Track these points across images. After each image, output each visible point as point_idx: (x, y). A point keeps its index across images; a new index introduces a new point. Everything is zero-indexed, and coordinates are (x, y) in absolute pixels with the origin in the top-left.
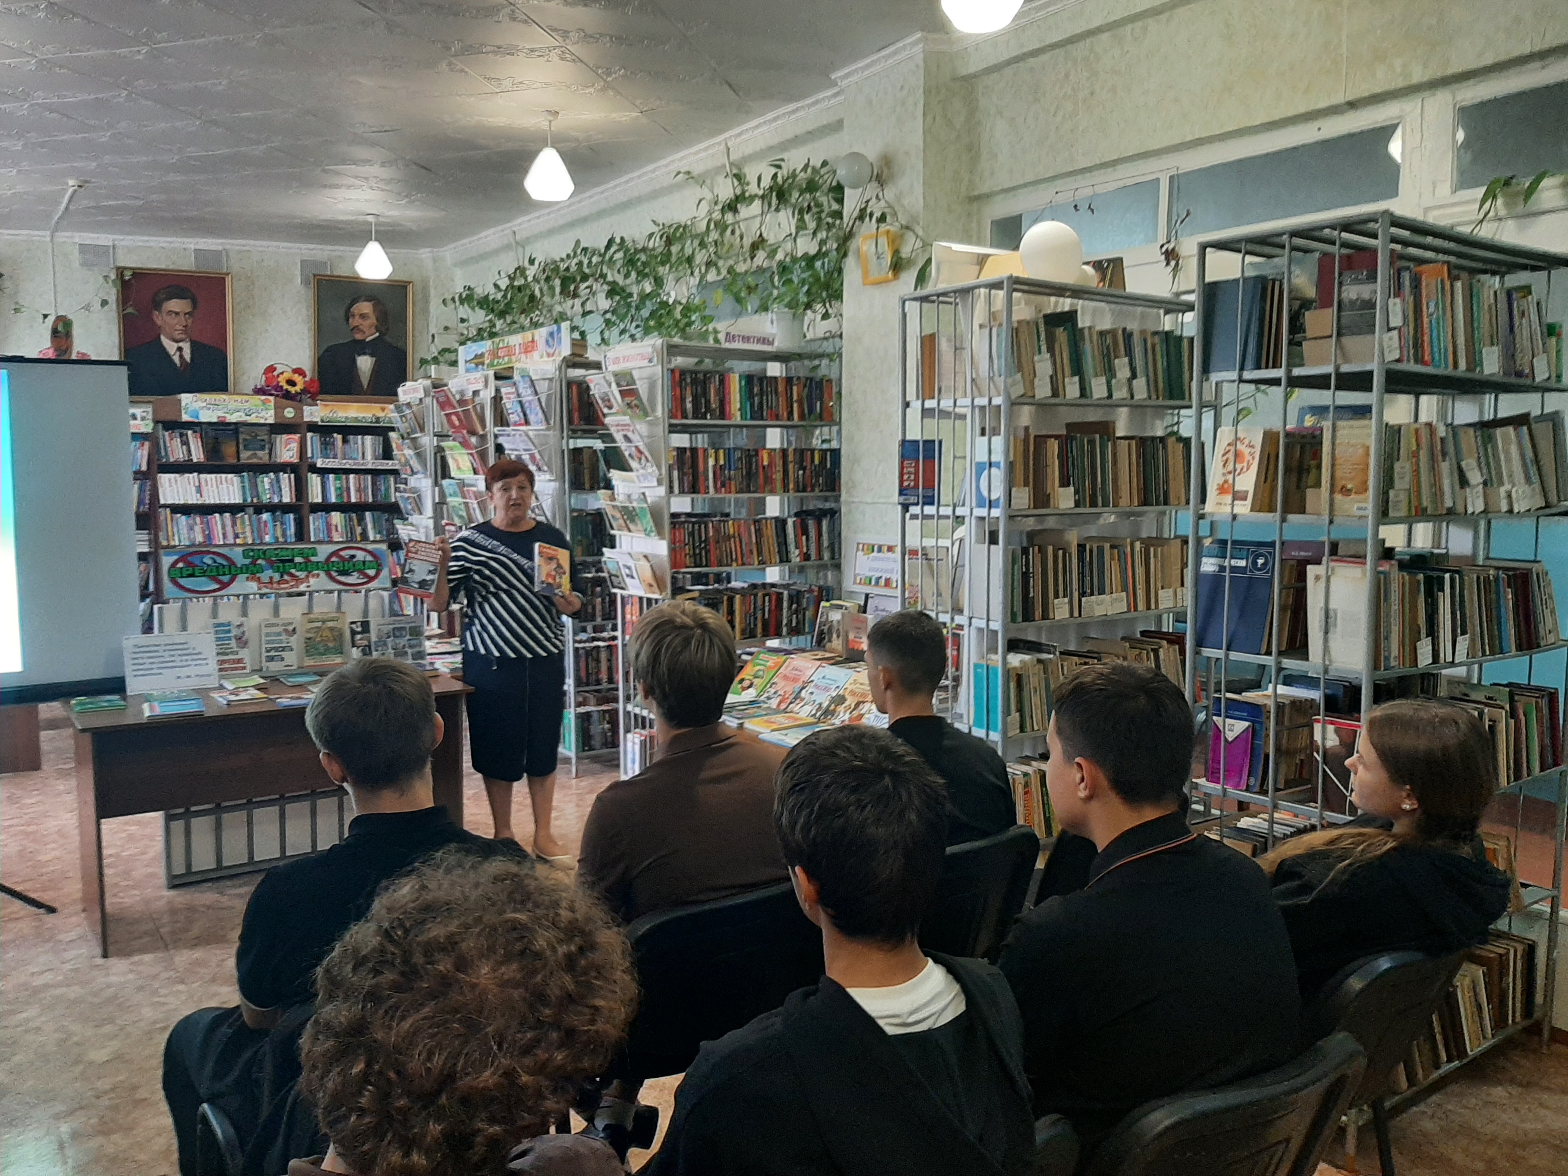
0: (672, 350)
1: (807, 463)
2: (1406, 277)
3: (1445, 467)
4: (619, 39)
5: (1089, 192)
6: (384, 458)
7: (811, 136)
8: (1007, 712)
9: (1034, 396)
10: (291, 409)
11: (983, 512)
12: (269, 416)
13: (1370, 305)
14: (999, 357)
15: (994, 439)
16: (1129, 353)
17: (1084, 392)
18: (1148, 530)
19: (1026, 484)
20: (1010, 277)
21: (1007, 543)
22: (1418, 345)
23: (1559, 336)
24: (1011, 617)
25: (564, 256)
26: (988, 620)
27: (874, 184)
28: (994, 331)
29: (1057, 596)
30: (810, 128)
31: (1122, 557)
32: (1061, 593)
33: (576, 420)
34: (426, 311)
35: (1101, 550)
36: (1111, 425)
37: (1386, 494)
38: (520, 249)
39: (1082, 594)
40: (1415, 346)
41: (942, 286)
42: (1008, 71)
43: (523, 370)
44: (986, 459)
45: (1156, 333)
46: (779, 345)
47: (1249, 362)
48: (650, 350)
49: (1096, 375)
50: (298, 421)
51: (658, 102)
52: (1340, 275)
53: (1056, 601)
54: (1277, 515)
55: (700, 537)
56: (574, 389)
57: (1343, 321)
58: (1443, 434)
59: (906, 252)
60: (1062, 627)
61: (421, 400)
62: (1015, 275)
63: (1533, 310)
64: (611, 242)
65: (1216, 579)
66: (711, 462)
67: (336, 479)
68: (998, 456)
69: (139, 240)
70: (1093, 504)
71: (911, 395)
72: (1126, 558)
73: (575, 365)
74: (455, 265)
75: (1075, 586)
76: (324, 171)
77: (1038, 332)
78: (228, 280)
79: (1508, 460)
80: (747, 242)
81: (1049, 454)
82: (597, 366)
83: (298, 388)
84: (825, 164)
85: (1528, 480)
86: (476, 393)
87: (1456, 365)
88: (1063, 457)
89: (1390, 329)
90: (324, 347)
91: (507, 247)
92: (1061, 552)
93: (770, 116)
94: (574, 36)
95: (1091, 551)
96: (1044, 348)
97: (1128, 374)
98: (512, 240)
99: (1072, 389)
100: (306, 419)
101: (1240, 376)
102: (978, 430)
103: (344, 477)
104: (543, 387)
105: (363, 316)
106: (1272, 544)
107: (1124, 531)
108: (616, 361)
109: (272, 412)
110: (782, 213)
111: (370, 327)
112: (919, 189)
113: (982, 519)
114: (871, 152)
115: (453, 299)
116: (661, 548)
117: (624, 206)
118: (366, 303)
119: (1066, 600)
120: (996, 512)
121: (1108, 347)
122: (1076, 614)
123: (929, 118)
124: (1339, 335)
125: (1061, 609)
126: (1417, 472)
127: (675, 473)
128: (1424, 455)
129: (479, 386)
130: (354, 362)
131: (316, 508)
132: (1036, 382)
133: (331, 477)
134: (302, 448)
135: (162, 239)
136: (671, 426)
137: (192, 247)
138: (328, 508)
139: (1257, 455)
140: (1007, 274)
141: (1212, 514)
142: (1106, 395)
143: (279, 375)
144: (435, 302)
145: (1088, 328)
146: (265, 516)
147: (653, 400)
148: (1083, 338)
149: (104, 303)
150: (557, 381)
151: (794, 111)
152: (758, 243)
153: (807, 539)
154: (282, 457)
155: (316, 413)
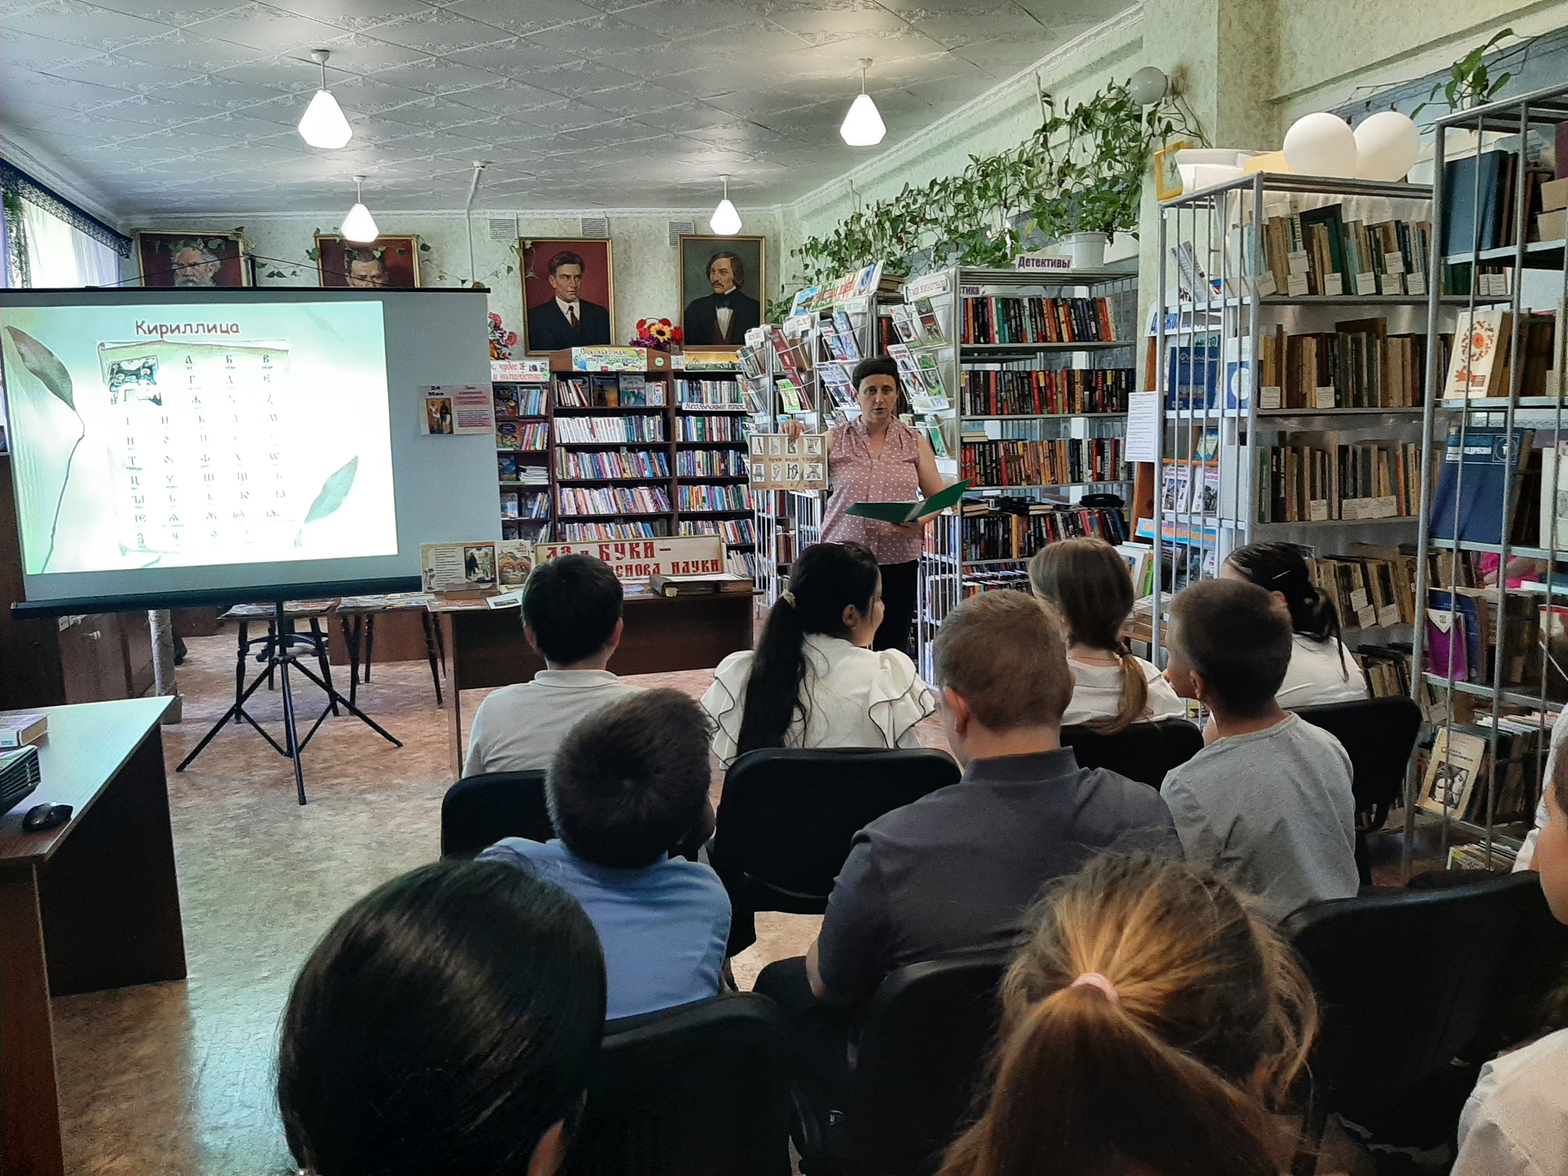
0: (965, 278)
1: (1096, 383)
7: (1117, 55)
9: (1287, 294)
10: (660, 358)
11: (1233, 413)
12: (642, 365)
14: (1249, 257)
15: (1244, 338)
16: (1404, 247)
17: (1347, 288)
19: (1278, 383)
20: (1260, 175)
21: (1257, 443)
24: (1259, 517)
25: (894, 200)
26: (1237, 520)
27: (1170, 97)
28: (1246, 230)
29: (1313, 498)
30: (1115, 48)
31: (1393, 460)
32: (1319, 494)
34: (777, 263)
35: (1366, 452)
36: (1381, 324)
38: (857, 197)
39: (1343, 496)
41: (1197, 190)
43: (841, 307)
44: (1236, 360)
46: (1079, 267)
47: (1488, 241)
48: (944, 278)
49: (1362, 272)
50: (665, 369)
51: (963, 39)
53: (1312, 502)
54: (1509, 400)
55: (991, 457)
56: (883, 324)
60: (1320, 529)
61: (763, 344)
62: (1265, 171)
64: (933, 183)
67: (696, 420)
68: (1247, 357)
69: (538, 213)
70: (1358, 403)
72: (1397, 460)
73: (883, 302)
74: (802, 218)
75: (1335, 486)
76: (676, 136)
77: (1293, 228)
78: (609, 245)
80: (1056, 168)
81: (1306, 353)
82: (902, 300)
83: (665, 337)
84: (1129, 82)
86: (805, 333)
88: (1322, 354)
90: (689, 301)
91: (846, 196)
92: (1319, 454)
93: (1076, 40)
95: (1355, 453)
96: (1300, 245)
97: (1402, 269)
98: (849, 190)
99: (1333, 286)
100: (673, 367)
101: (1477, 258)
102: (1231, 332)
103: (707, 419)
104: (856, 321)
105: (722, 271)
106: (1505, 430)
108: (914, 292)
109: (645, 362)
110: (1088, 135)
112: (1213, 96)
113: (1233, 420)
114: (1166, 67)
115: (800, 250)
116: (954, 468)
117: (947, 145)
120: (1244, 413)
121: (1377, 241)
123: (1225, 24)
125: (1318, 511)
127: (968, 396)
129: (807, 326)
131: (682, 447)
132: (1290, 278)
133: (693, 419)
134: (669, 394)
135: (555, 211)
136: (964, 352)
137: (580, 217)
138: (695, 447)
139: (1495, 339)
140: (1258, 171)
141: (1448, 401)
142: (1374, 291)
143: (650, 327)
144: (784, 253)
145: (1355, 222)
146: (642, 455)
147: (948, 326)
148: (1347, 234)
149: (510, 269)
150: (869, 317)
151: (1098, 33)
152: (1067, 167)
153: (1103, 460)
154: (651, 401)
155: (681, 361)
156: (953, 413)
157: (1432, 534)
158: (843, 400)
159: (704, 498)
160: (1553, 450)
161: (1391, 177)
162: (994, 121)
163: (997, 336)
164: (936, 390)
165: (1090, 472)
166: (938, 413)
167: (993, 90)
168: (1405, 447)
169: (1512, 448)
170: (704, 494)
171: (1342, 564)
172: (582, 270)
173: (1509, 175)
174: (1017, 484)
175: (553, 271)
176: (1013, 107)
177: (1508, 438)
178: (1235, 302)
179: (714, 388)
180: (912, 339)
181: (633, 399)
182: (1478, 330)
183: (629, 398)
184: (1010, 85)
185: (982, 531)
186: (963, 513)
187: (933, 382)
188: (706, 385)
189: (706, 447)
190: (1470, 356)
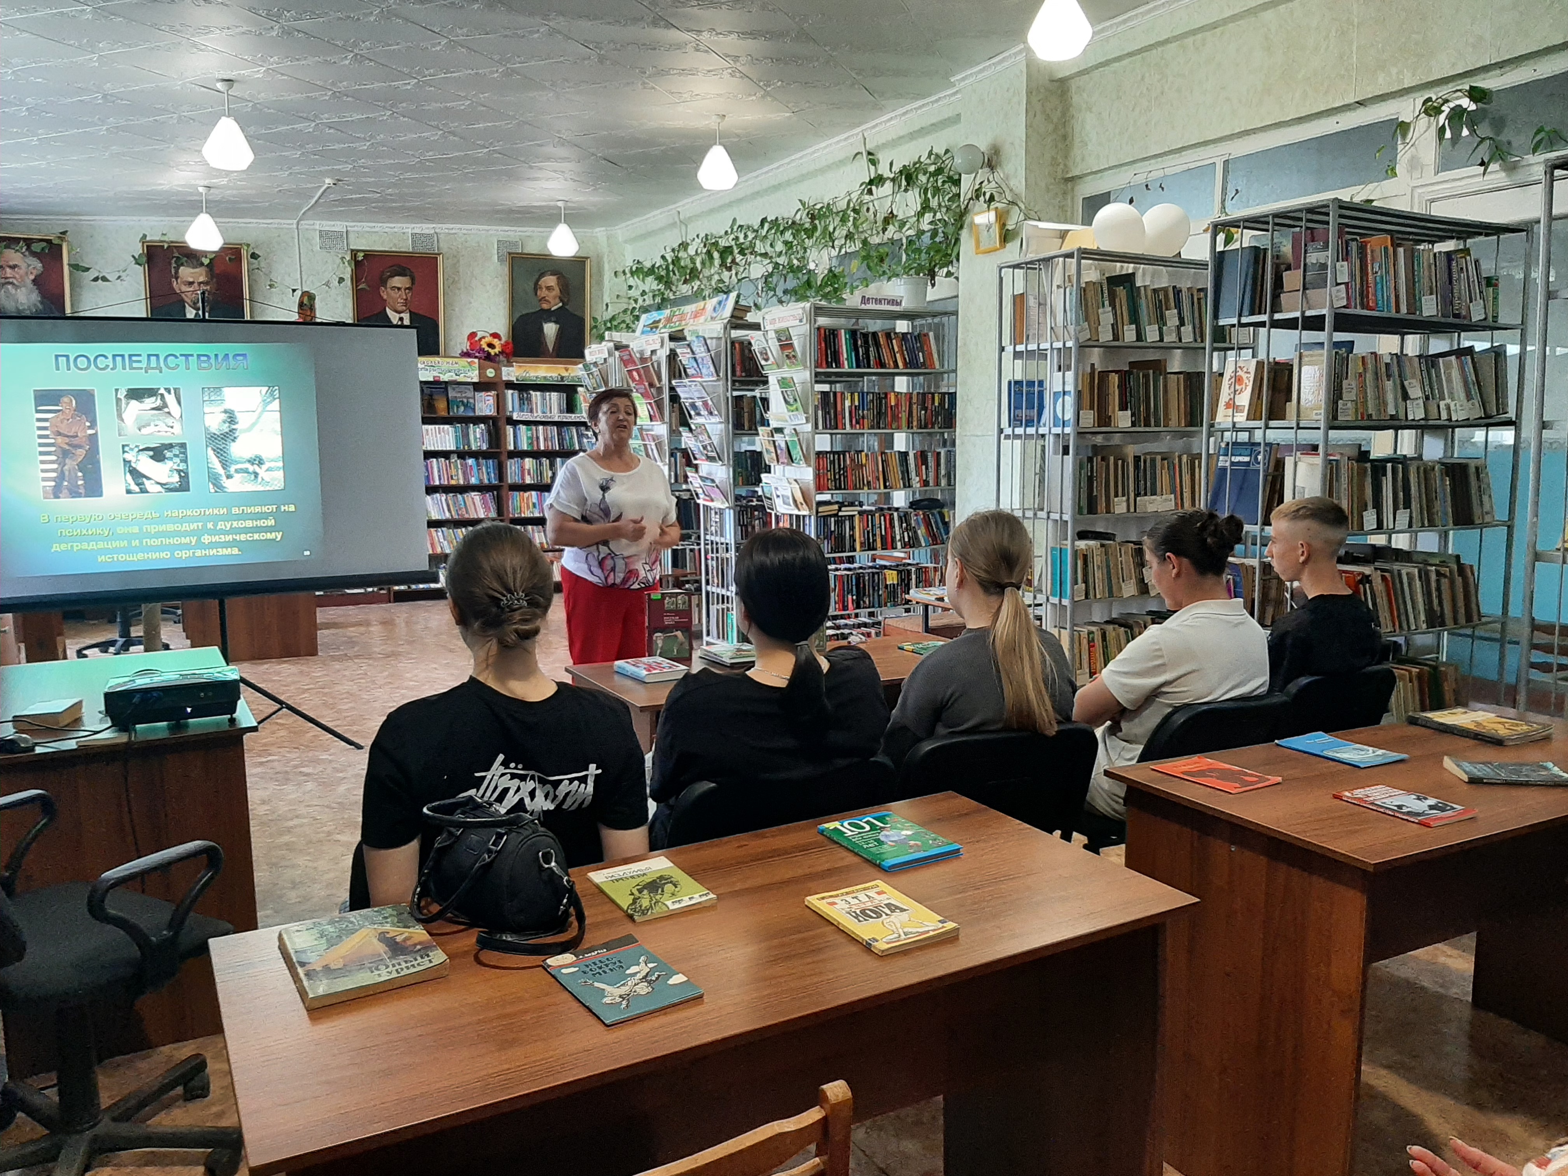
0: (818, 311)
1: (929, 404)
2: (1354, 245)
3: (1389, 385)
4: (777, 60)
5: (1160, 173)
6: (568, 412)
7: (935, 127)
8: (1075, 582)
9: (1098, 340)
10: (492, 370)
11: (1058, 430)
12: (474, 376)
13: (1324, 266)
14: (1071, 310)
16: (1178, 305)
17: (1139, 337)
19: (1092, 408)
20: (1079, 249)
21: (1077, 454)
22: (1364, 294)
23: (1496, 285)
24: (1078, 510)
25: (723, 233)
26: (1062, 513)
27: (987, 169)
28: (1068, 290)
29: (1116, 496)
30: (934, 121)
31: (1171, 468)
32: (1120, 493)
33: (738, 373)
34: (600, 283)
35: (1153, 461)
36: (1163, 364)
37: (1335, 403)
38: (683, 227)
39: (1138, 495)
40: (1361, 296)
41: (1030, 257)
42: (1096, 73)
43: (693, 332)
44: (1061, 389)
46: (906, 305)
47: (1246, 311)
48: (801, 311)
49: (1150, 324)
50: (496, 380)
51: (807, 105)
52: (1306, 245)
53: (1116, 499)
54: (1262, 423)
55: (839, 465)
56: (738, 346)
57: (1307, 278)
58: (1388, 361)
59: (1011, 225)
60: (1122, 519)
61: (605, 359)
62: (1083, 247)
63: (1471, 268)
64: (763, 221)
66: (848, 403)
67: (528, 430)
68: (1070, 387)
69: (366, 226)
70: (1147, 424)
71: (1006, 341)
72: (1174, 468)
73: (736, 327)
74: (626, 242)
75: (1132, 488)
76: (531, 167)
77: (1102, 290)
78: (440, 259)
79: (1449, 380)
80: (880, 217)
81: (1111, 385)
82: (756, 327)
83: (497, 350)
84: (947, 151)
85: (1469, 397)
86: (653, 352)
87: (1398, 311)
88: (1122, 386)
89: (1338, 284)
90: (517, 315)
91: (674, 225)
92: (1120, 462)
93: (901, 111)
94: (743, 59)
95: (1145, 461)
96: (1107, 303)
97: (1178, 323)
98: (677, 219)
99: (1129, 334)
100: (504, 378)
101: (1239, 321)
102: (1056, 367)
103: (534, 428)
104: (712, 344)
106: (1260, 444)
108: (773, 321)
109: (477, 372)
110: (910, 192)
111: (555, 298)
112: (1022, 173)
113: (1058, 435)
114: (983, 144)
115: (624, 272)
116: (807, 474)
117: (777, 188)
118: (551, 277)
119: (1124, 498)
120: (1068, 430)
121: (1160, 301)
122: (1132, 510)
123: (1031, 114)
124: (1305, 288)
125: (1120, 506)
126: (1363, 388)
127: (820, 413)
128: (1369, 376)
129: (657, 346)
130: (541, 329)
131: (512, 455)
132: (1100, 329)
133: (523, 428)
134: (500, 403)
135: (385, 225)
136: (817, 374)
137: (410, 231)
138: (523, 455)
139: (1252, 379)
140: (1078, 246)
141: (1219, 423)
142: (1158, 339)
143: (480, 340)
144: (608, 275)
145: (1145, 287)
146: (470, 461)
147: (804, 353)
148: (1139, 295)
149: (341, 280)
150: (723, 340)
151: (920, 107)
152: (889, 219)
153: (927, 468)
154: (481, 410)
155: (512, 372)
156: (809, 427)
158: (698, 414)
159: (534, 505)
160: (1292, 458)
161: (1169, 254)
162: (822, 171)
163: (846, 363)
164: (795, 407)
165: (918, 479)
166: (797, 428)
167: (823, 145)
168: (1180, 457)
169: (1264, 459)
170: (535, 500)
171: (1137, 547)
172: (413, 283)
173: (1261, 266)
174: (860, 489)
175: (383, 282)
176: (840, 161)
177: (1262, 450)
179: (544, 399)
180: (769, 362)
181: (462, 408)
182: (1240, 373)
183: (458, 407)
184: (838, 142)
185: (833, 529)
186: (817, 512)
187: (791, 401)
188: (536, 396)
189: (536, 455)
190: (1235, 391)
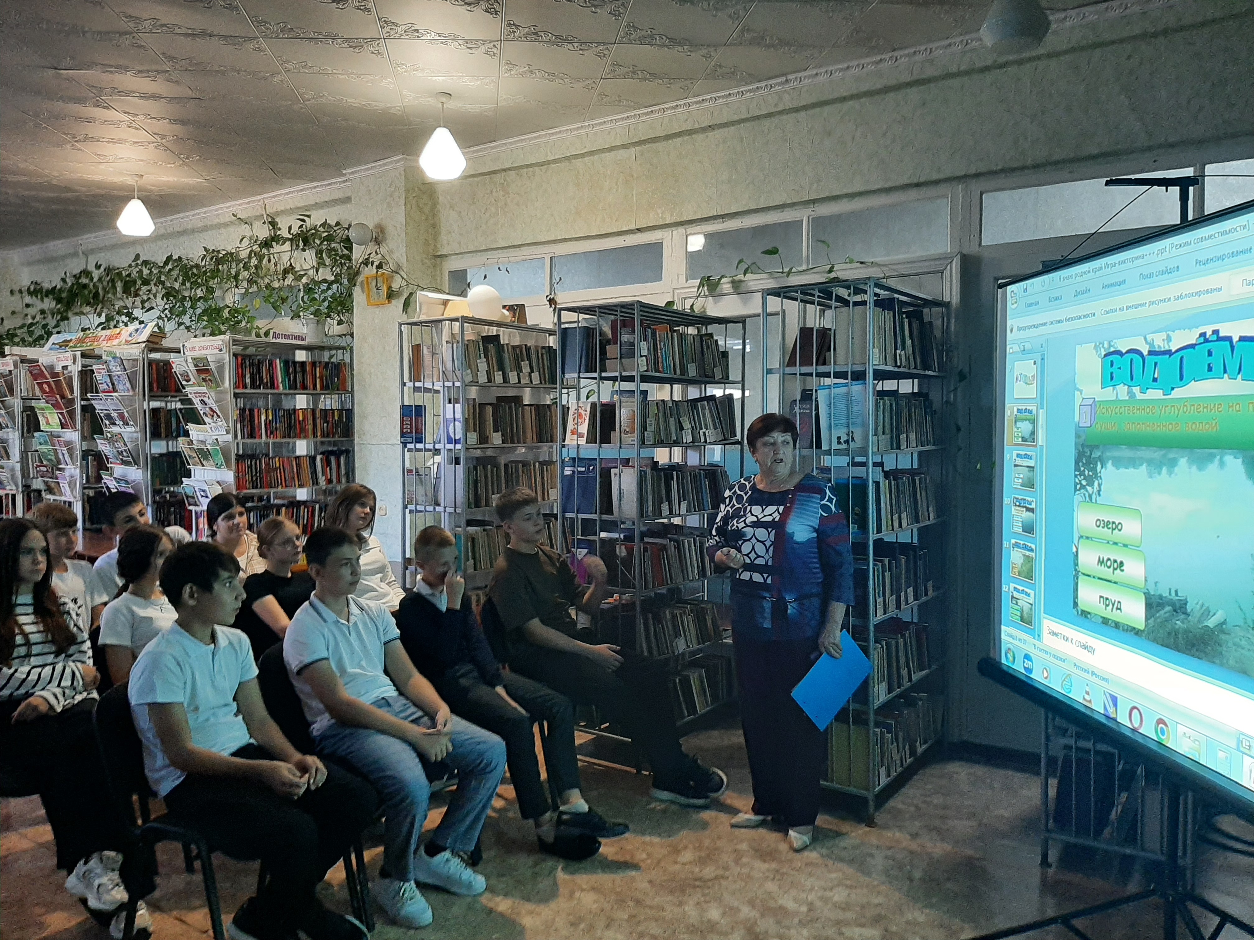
0: (237, 343)
1: (329, 418)
2: (649, 330)
3: (672, 421)
4: (199, 141)
7: (329, 204)
8: (467, 559)
9: (478, 382)
11: (451, 446)
13: (632, 344)
14: (458, 360)
16: (529, 359)
17: (505, 380)
18: (544, 457)
19: (475, 431)
20: (463, 317)
21: (465, 464)
23: (727, 357)
24: (468, 505)
25: (126, 265)
26: (455, 508)
27: (375, 244)
28: (455, 345)
30: (326, 200)
31: (529, 472)
32: (496, 491)
33: (156, 388)
35: (517, 468)
36: (520, 398)
37: (643, 433)
40: (655, 364)
41: (423, 318)
43: (113, 353)
44: (452, 417)
45: (543, 348)
46: (307, 340)
47: (583, 369)
48: (218, 343)
49: (512, 370)
51: (219, 175)
52: (620, 328)
54: (597, 445)
55: (257, 469)
56: (154, 367)
57: (622, 351)
58: (671, 405)
59: (395, 286)
61: (10, 371)
62: (465, 314)
63: (713, 345)
64: (169, 259)
65: (571, 477)
66: (263, 418)
70: (512, 442)
72: (531, 472)
73: (154, 350)
77: (479, 346)
79: (705, 417)
80: (280, 268)
81: (487, 414)
82: (176, 351)
84: (338, 224)
85: (715, 428)
86: (65, 368)
87: (675, 373)
88: (495, 415)
89: (642, 356)
91: (75, 254)
92: (495, 469)
93: (298, 188)
94: (169, 138)
96: (482, 355)
97: (529, 370)
98: (78, 250)
99: (498, 377)
101: (579, 375)
102: (447, 400)
104: (129, 365)
106: (596, 459)
107: (530, 458)
108: (193, 349)
110: (307, 252)
112: (403, 249)
113: (450, 450)
114: (371, 223)
115: (20, 291)
116: (229, 476)
117: (180, 234)
120: (459, 446)
121: (517, 355)
123: (409, 206)
124: (621, 358)
126: (658, 423)
127: (239, 425)
128: (661, 415)
129: (67, 363)
132: (478, 374)
136: (236, 394)
139: (589, 416)
140: (461, 314)
141: (568, 444)
142: (517, 381)
145: (506, 344)
148: (503, 350)
150: (140, 361)
151: (315, 187)
152: (289, 270)
153: (331, 469)
156: (228, 437)
157: (564, 511)
158: (114, 424)
160: (616, 469)
166: (218, 438)
167: (227, 205)
173: (591, 340)
174: (275, 487)
178: (450, 384)
180: (190, 383)
182: (580, 411)
190: (577, 423)
